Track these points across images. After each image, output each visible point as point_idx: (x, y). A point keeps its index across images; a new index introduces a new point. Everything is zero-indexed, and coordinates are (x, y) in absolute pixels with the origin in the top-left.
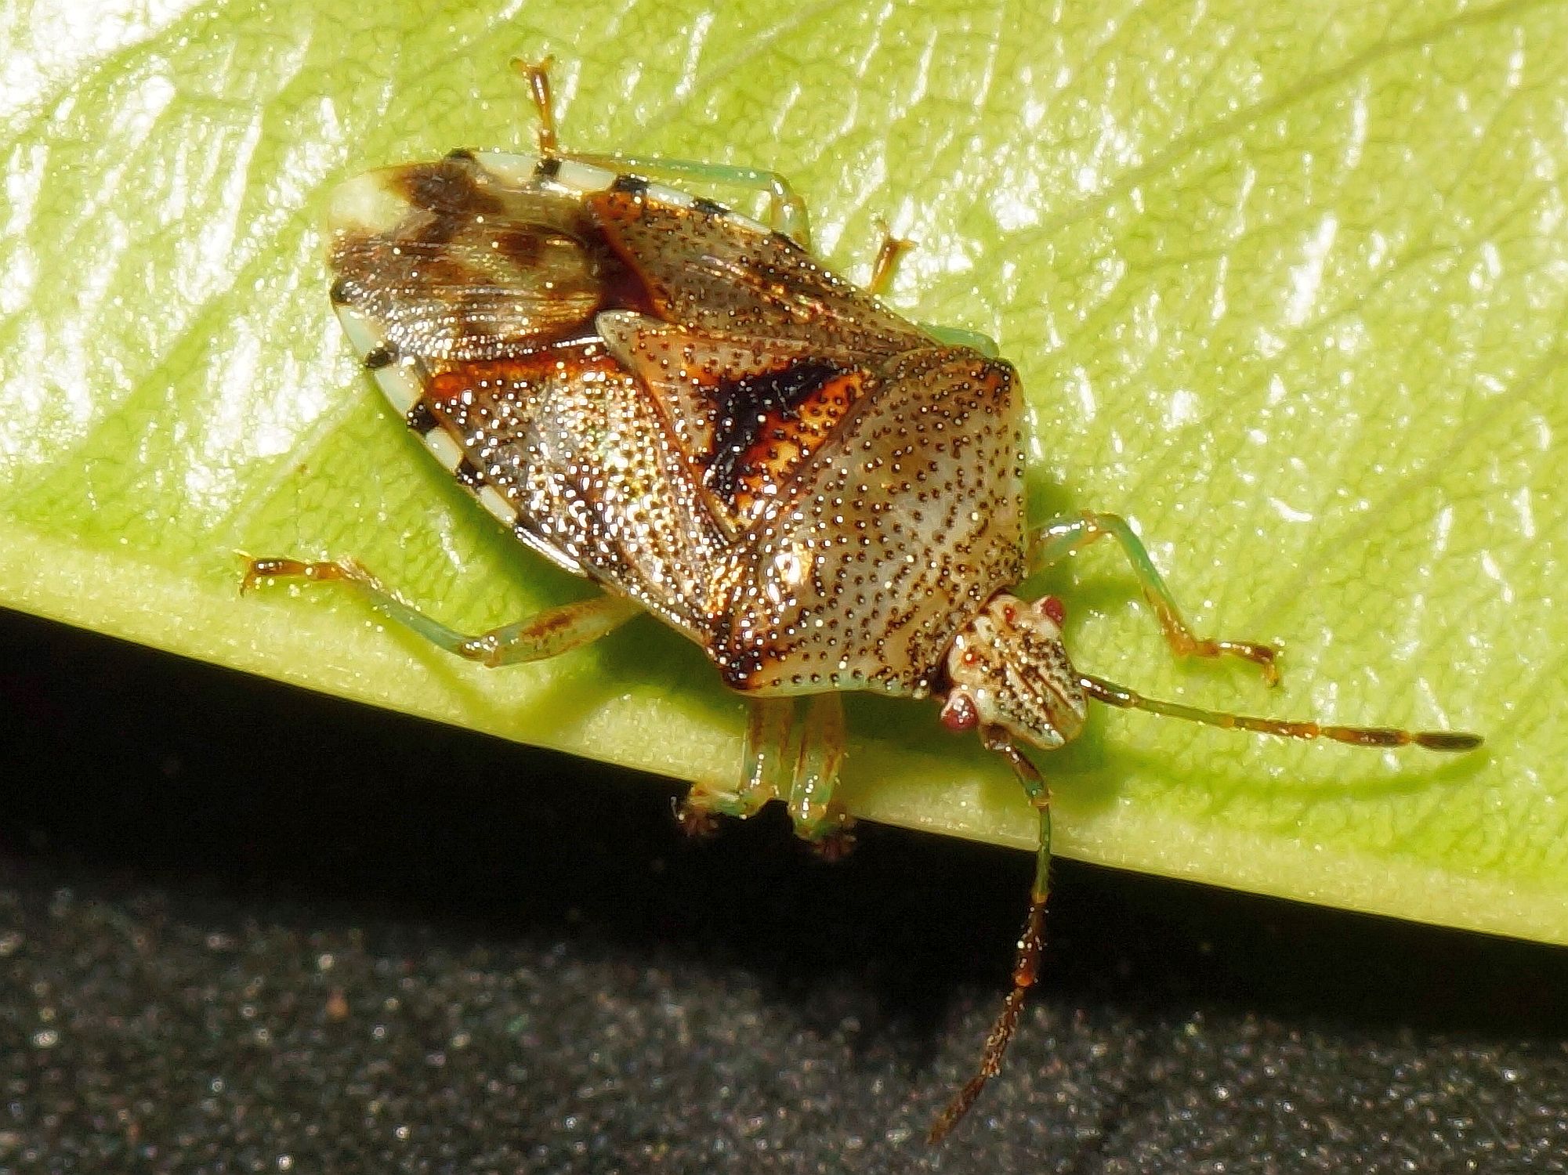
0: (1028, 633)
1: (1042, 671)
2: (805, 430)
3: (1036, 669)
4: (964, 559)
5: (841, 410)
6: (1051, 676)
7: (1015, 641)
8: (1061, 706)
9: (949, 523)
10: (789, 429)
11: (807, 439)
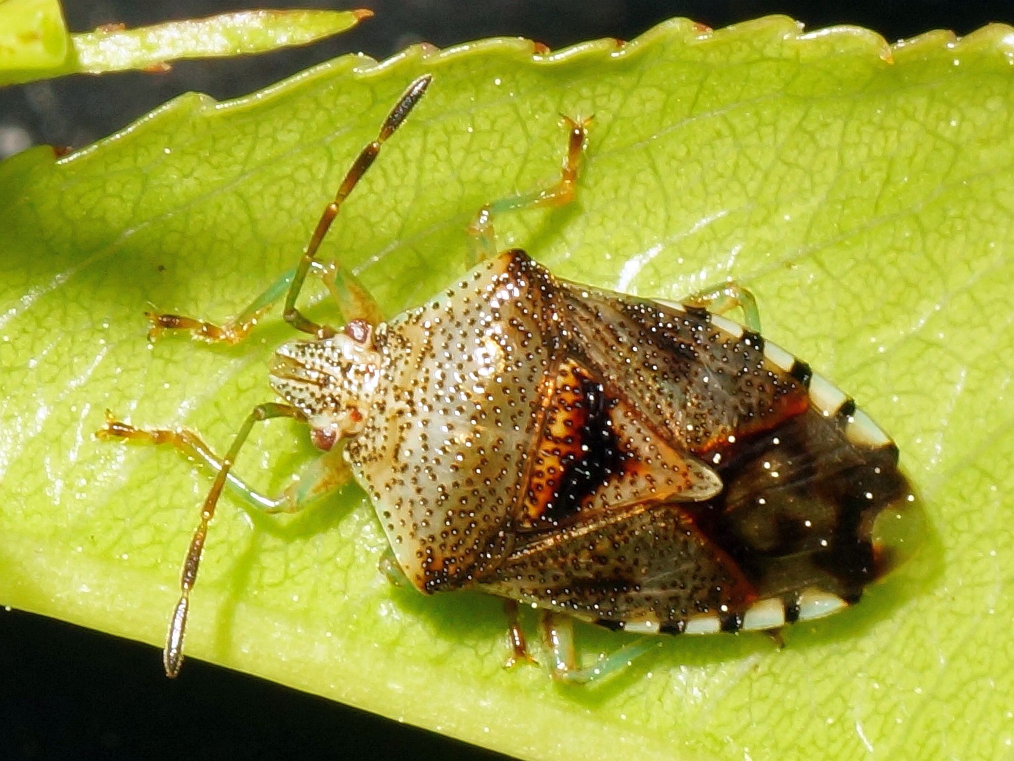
0: (336, 410)
1: (315, 389)
2: (552, 452)
3: (321, 386)
4: (400, 421)
5: (536, 480)
6: (307, 389)
7: (345, 399)
8: (290, 373)
9: (424, 437)
10: (564, 448)
11: (549, 446)
